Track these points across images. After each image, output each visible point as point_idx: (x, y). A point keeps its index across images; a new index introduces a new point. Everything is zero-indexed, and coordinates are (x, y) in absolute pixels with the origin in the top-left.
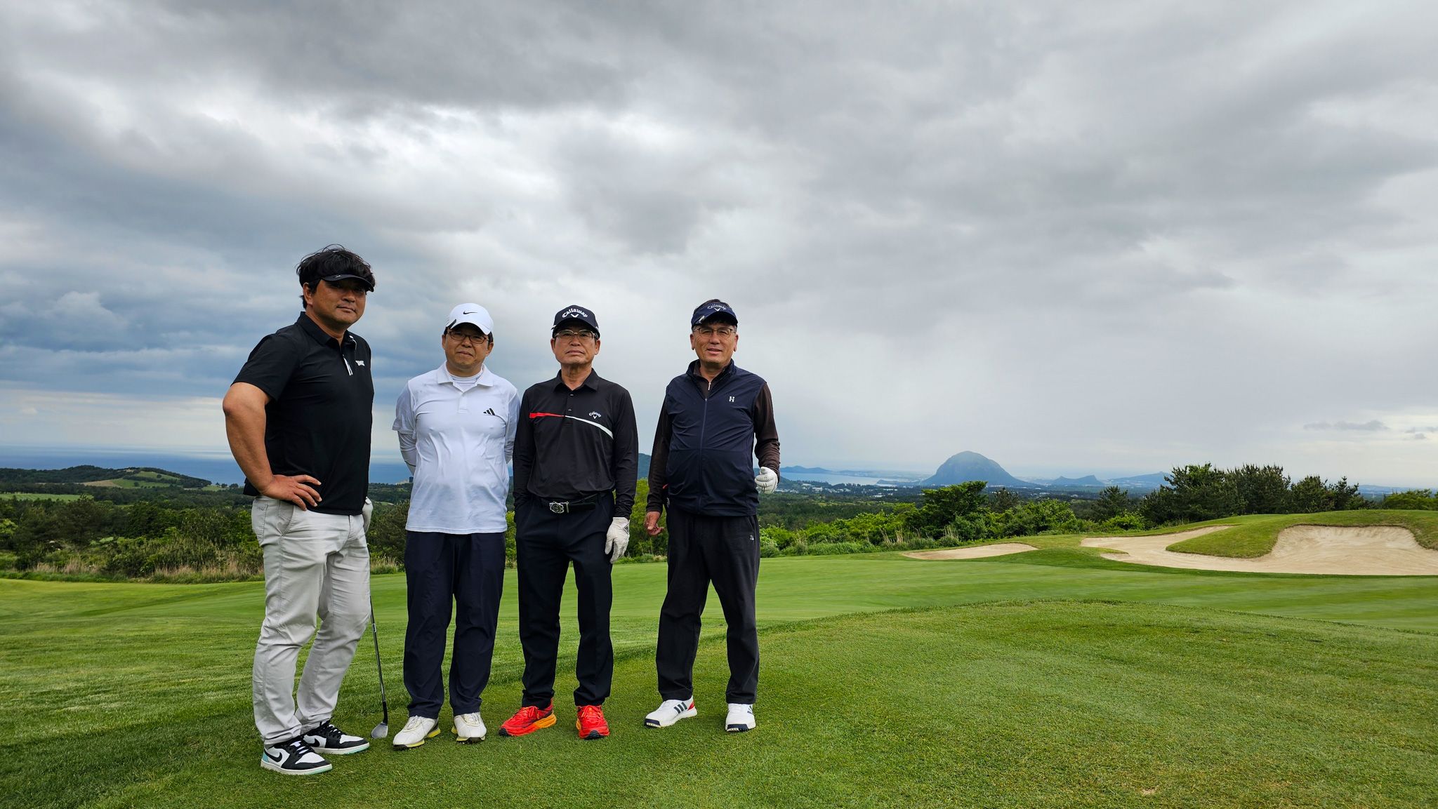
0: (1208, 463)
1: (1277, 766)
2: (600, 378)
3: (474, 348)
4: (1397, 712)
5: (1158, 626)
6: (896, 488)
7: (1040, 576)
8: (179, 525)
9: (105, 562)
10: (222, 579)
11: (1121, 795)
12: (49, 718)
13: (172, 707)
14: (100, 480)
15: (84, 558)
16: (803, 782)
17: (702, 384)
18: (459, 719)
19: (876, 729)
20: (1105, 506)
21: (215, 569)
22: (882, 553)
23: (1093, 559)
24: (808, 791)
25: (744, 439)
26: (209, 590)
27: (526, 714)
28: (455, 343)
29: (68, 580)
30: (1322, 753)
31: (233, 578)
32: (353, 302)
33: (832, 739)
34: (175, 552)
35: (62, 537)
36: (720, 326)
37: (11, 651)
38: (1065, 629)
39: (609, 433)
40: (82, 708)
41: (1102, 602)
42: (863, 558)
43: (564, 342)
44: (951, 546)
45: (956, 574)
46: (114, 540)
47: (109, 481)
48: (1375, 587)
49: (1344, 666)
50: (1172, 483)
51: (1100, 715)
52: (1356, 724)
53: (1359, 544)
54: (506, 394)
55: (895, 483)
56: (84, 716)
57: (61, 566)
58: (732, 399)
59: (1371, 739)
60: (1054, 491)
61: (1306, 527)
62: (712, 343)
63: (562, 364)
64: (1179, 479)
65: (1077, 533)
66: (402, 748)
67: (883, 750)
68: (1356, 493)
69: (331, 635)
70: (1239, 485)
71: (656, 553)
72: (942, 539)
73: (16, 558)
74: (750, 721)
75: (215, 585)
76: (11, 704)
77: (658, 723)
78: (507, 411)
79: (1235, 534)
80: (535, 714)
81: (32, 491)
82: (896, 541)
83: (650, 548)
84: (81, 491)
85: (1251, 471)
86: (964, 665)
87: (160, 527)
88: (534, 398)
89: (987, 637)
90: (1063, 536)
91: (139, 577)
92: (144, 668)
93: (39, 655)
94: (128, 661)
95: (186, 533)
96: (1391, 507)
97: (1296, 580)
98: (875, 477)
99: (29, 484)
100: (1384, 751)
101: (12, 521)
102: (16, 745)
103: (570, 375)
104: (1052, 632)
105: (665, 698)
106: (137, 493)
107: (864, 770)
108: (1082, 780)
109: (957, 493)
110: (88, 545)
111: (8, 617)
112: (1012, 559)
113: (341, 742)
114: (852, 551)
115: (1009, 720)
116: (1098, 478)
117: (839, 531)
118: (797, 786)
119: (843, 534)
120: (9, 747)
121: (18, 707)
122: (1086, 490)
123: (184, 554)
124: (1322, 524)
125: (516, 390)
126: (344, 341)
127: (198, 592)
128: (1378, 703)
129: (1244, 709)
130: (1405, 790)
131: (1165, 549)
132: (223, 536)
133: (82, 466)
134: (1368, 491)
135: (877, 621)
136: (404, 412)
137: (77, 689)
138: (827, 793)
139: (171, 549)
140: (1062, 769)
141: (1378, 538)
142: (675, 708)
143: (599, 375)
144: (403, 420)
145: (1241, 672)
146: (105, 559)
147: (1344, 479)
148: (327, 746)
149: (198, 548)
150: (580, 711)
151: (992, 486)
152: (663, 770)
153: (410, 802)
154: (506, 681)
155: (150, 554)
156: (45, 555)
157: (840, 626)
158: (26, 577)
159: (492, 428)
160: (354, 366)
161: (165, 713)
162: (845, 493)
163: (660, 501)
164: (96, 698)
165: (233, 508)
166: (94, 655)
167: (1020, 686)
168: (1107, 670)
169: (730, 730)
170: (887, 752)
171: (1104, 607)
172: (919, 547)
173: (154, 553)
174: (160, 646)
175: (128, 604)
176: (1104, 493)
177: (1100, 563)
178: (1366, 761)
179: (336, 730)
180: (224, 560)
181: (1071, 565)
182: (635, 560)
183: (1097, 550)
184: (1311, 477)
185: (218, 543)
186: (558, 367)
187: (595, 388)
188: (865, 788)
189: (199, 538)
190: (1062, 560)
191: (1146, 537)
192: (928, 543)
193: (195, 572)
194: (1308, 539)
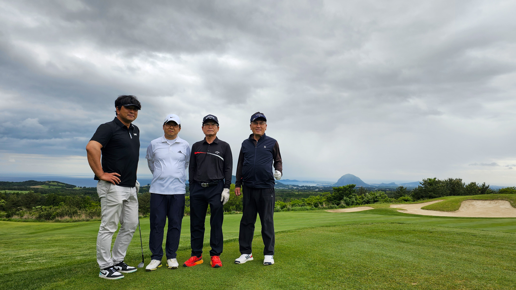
0: (435, 177)
1: (460, 275)
2: (219, 140)
3: (174, 129)
4: (503, 258)
5: (417, 231)
6: (323, 187)
7: (376, 218)
8: (65, 202)
9: (38, 215)
10: (80, 221)
11: (405, 285)
12: (20, 265)
13: (65, 261)
14: (36, 186)
15: (30, 213)
16: (292, 281)
17: (254, 142)
18: (169, 261)
19: (317, 264)
20: (399, 193)
21: (77, 217)
22: (318, 210)
23: (394, 212)
24: (294, 284)
25: (270, 161)
26: (75, 225)
27: (193, 259)
28: (168, 128)
29: (24, 221)
30: (476, 271)
31: (84, 220)
32: (133, 113)
33: (302, 267)
34: (63, 211)
35: (22, 206)
36: (260, 122)
37: (5, 244)
38: (384, 232)
39: (222, 159)
40: (32, 262)
41: (398, 223)
42: (311, 212)
43: (206, 127)
44: (343, 208)
45: (345, 218)
46: (41, 207)
47: (39, 186)
49: (484, 243)
50: (422, 185)
51: (397, 259)
52: (488, 262)
53: (491, 206)
54: (185, 146)
55: (323, 185)
56: (33, 264)
57: (22, 216)
58: (265, 147)
59: (494, 267)
60: (380, 188)
61: (471, 200)
62: (258, 128)
63: (206, 135)
64: (425, 183)
65: (389, 203)
66: (149, 271)
67: (320, 270)
68: (489, 188)
69: (124, 230)
70: (447, 185)
71: (236, 211)
72: (340, 205)
73: (6, 213)
74: (272, 261)
75: (77, 223)
76: (6, 261)
77: (239, 262)
78: (186, 151)
79: (446, 203)
80: (196, 259)
81: (12, 189)
82: (323, 206)
83: (234, 209)
84: (29, 189)
85: (451, 180)
86: (348, 243)
87: (57, 202)
88: (196, 146)
89: (356, 235)
90: (383, 204)
91: (50, 220)
92: (53, 249)
93: (15, 246)
94: (48, 247)
95: (67, 204)
96: (501, 193)
97: (468, 219)
98: (316, 183)
99: (11, 187)
100: (498, 270)
101: (5, 200)
102: (9, 274)
103: (209, 139)
104: (379, 233)
105: (242, 254)
106: (50, 190)
107: (313, 277)
108: (391, 280)
109: (345, 189)
110: (32, 209)
111: (3, 235)
112: (365, 212)
113: (127, 269)
114: (307, 210)
115: (364, 261)
116: (396, 183)
117: (303, 203)
118: (290, 282)
119: (304, 203)
120: (7, 274)
121: (9, 262)
122: (392, 188)
123: (66, 212)
124: (477, 199)
125: (189, 144)
126: (130, 127)
127: (71, 225)
128: (496, 255)
129: (448, 257)
130: (506, 283)
131: (420, 208)
132: (80, 205)
133: (30, 181)
134: (493, 188)
135: (317, 229)
136: (150, 152)
137: (30, 256)
138: (300, 284)
139: (62, 210)
140: (384, 277)
141: (497, 204)
142: (246, 257)
143: (219, 138)
144: (149, 155)
145: (448, 246)
146: (38, 214)
147: (484, 183)
148: (122, 270)
149: (71, 210)
150: (212, 258)
151: (357, 186)
152: (242, 277)
153: (152, 288)
154: (185, 249)
155: (54, 212)
156: (16, 212)
157: (304, 231)
158: (9, 220)
159: (181, 158)
160: (133, 135)
161: (62, 263)
162: (305, 189)
163: (240, 184)
164: (37, 259)
165: (84, 195)
166: (35, 245)
167: (369, 250)
168: (399, 245)
169: (265, 264)
170: (321, 271)
171: (398, 225)
172: (331, 208)
173: (56, 212)
174: (59, 242)
175: (46, 230)
176: (398, 188)
177: (397, 214)
178: (492, 274)
179: (125, 264)
180: (81, 214)
181: (387, 214)
182: (229, 213)
183: (396, 209)
184: (473, 183)
185: (79, 208)
186: (204, 136)
187: (218, 143)
188: (313, 283)
189: (72, 206)
190: (383, 212)
191: (414, 204)
192: (335, 206)
193: (70, 218)
194: (472, 205)
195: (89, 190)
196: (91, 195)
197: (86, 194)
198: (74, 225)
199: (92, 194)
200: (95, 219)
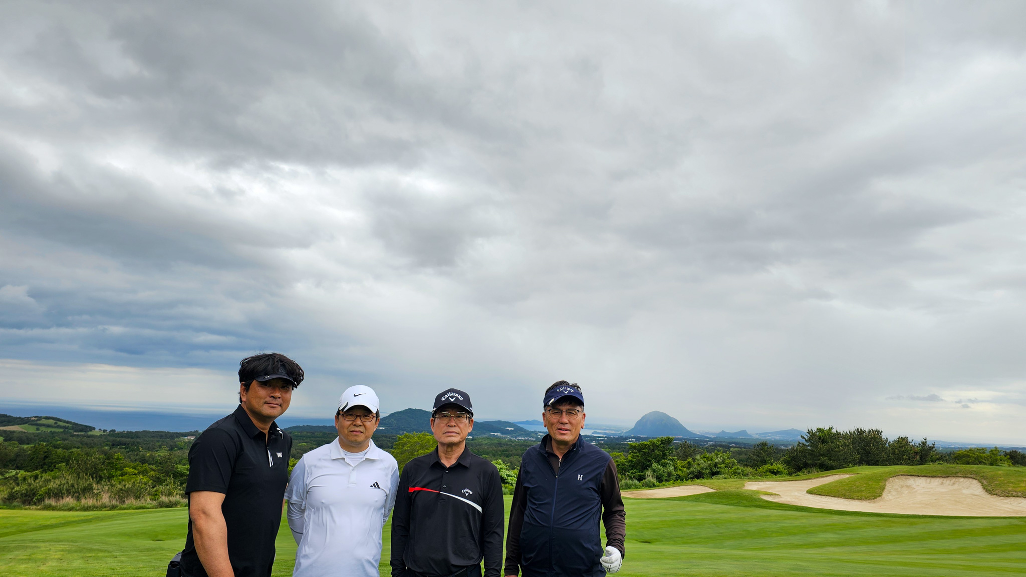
0: (831, 426)
3: (364, 425)
6: (606, 437)
7: (719, 513)
8: (67, 463)
9: (6, 492)
10: (96, 508)
14: (10, 426)
17: (552, 460)
20: (758, 456)
21: (92, 499)
23: (755, 500)
25: (592, 516)
26: (86, 518)
28: (348, 423)
31: (105, 507)
32: (281, 398)
34: (62, 486)
36: (568, 407)
39: (479, 509)
43: (442, 423)
44: (651, 487)
45: (657, 511)
46: (16, 474)
47: (17, 426)
48: (961, 526)
50: (806, 441)
53: (943, 490)
54: (389, 468)
55: (605, 433)
58: (580, 477)
60: (718, 442)
61: (905, 477)
62: (562, 423)
64: (812, 437)
65: (741, 477)
68: (934, 449)
70: (854, 443)
72: (644, 481)
75: (91, 513)
79: (855, 481)
85: (860, 432)
87: (52, 463)
88: (413, 472)
90: (731, 480)
91: (32, 505)
95: (72, 470)
97: (904, 520)
98: (591, 429)
103: (446, 453)
106: (37, 436)
109: (653, 446)
112: (697, 498)
116: (749, 432)
122: (741, 441)
123: (69, 487)
124: (916, 474)
127: (77, 519)
131: (805, 492)
132: (100, 473)
136: (296, 483)
139: (59, 483)
141: (956, 486)
144: (295, 490)
146: (6, 490)
147: (925, 440)
149: (80, 483)
151: (677, 441)
155: (42, 487)
159: (376, 501)
160: (274, 457)
163: (516, 564)
165: (110, 448)
173: (46, 486)
177: (761, 503)
180: (100, 492)
181: (741, 505)
183: (757, 492)
184: (902, 437)
185: (96, 478)
187: (468, 466)
189: (81, 475)
190: (733, 500)
191: (791, 482)
192: (634, 484)
193: (75, 502)
194: (907, 486)
195: (122, 437)
196: (125, 448)
197: (114, 445)
198: (83, 518)
199: (128, 444)
200: (131, 505)
